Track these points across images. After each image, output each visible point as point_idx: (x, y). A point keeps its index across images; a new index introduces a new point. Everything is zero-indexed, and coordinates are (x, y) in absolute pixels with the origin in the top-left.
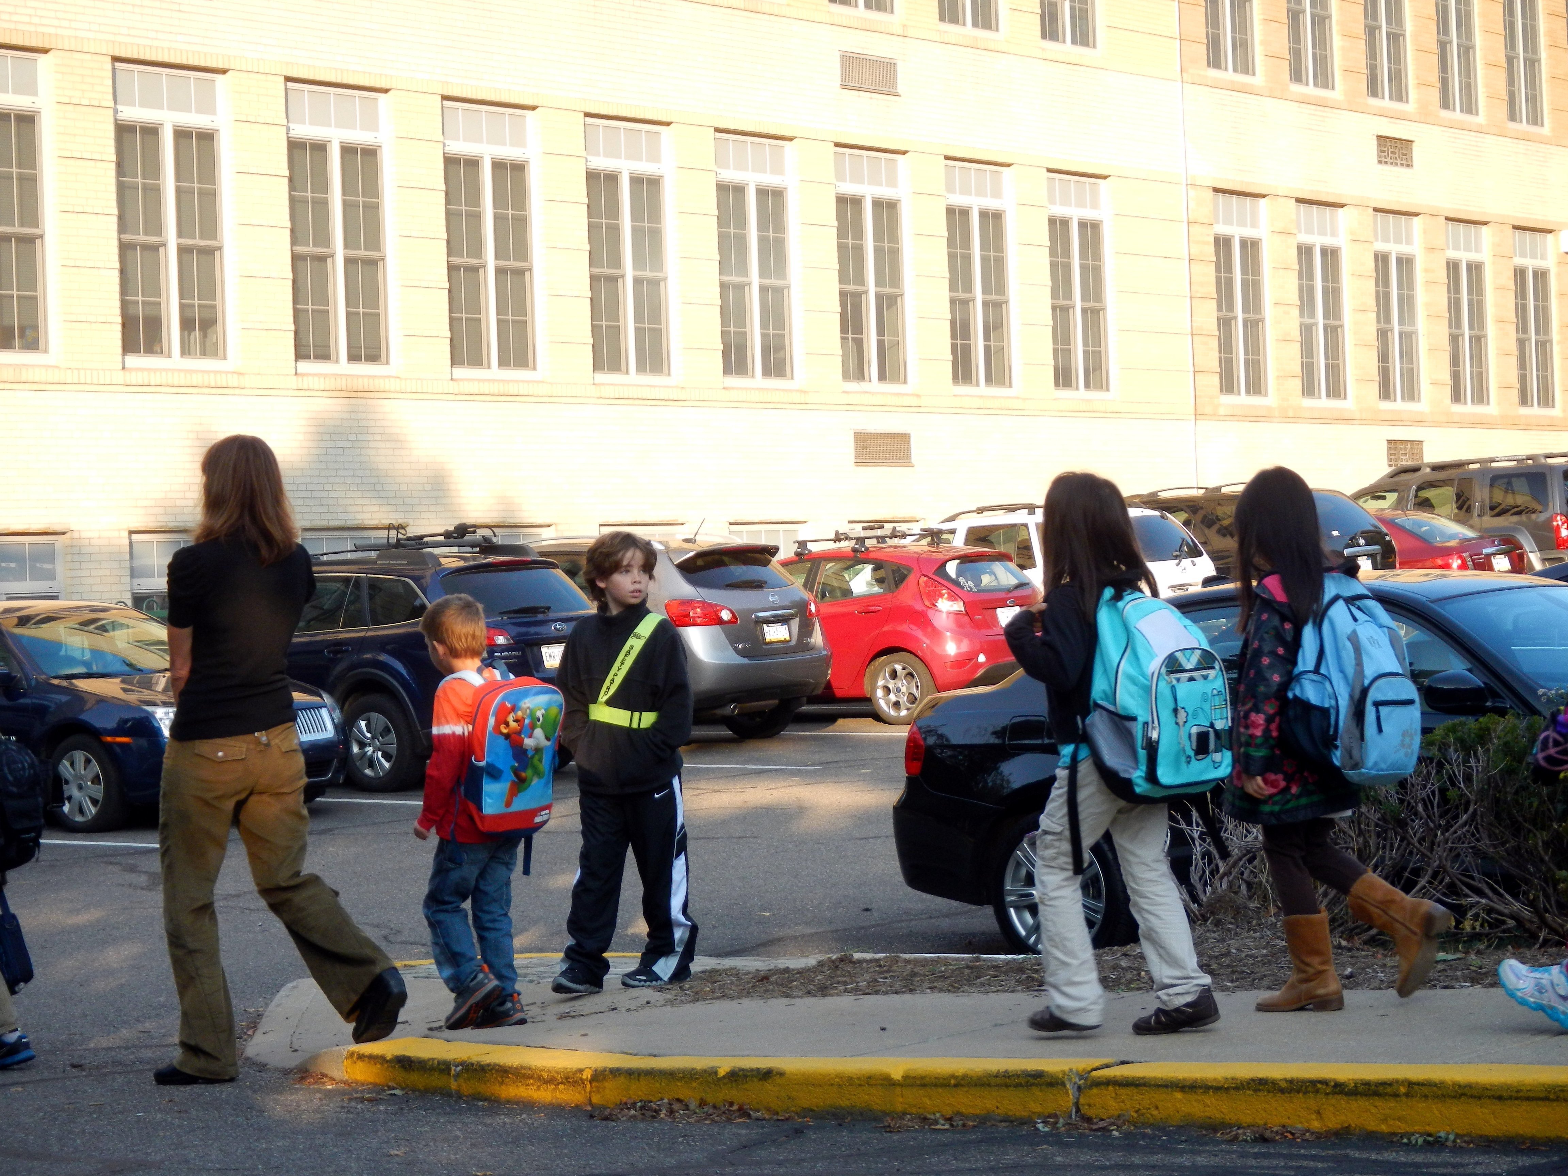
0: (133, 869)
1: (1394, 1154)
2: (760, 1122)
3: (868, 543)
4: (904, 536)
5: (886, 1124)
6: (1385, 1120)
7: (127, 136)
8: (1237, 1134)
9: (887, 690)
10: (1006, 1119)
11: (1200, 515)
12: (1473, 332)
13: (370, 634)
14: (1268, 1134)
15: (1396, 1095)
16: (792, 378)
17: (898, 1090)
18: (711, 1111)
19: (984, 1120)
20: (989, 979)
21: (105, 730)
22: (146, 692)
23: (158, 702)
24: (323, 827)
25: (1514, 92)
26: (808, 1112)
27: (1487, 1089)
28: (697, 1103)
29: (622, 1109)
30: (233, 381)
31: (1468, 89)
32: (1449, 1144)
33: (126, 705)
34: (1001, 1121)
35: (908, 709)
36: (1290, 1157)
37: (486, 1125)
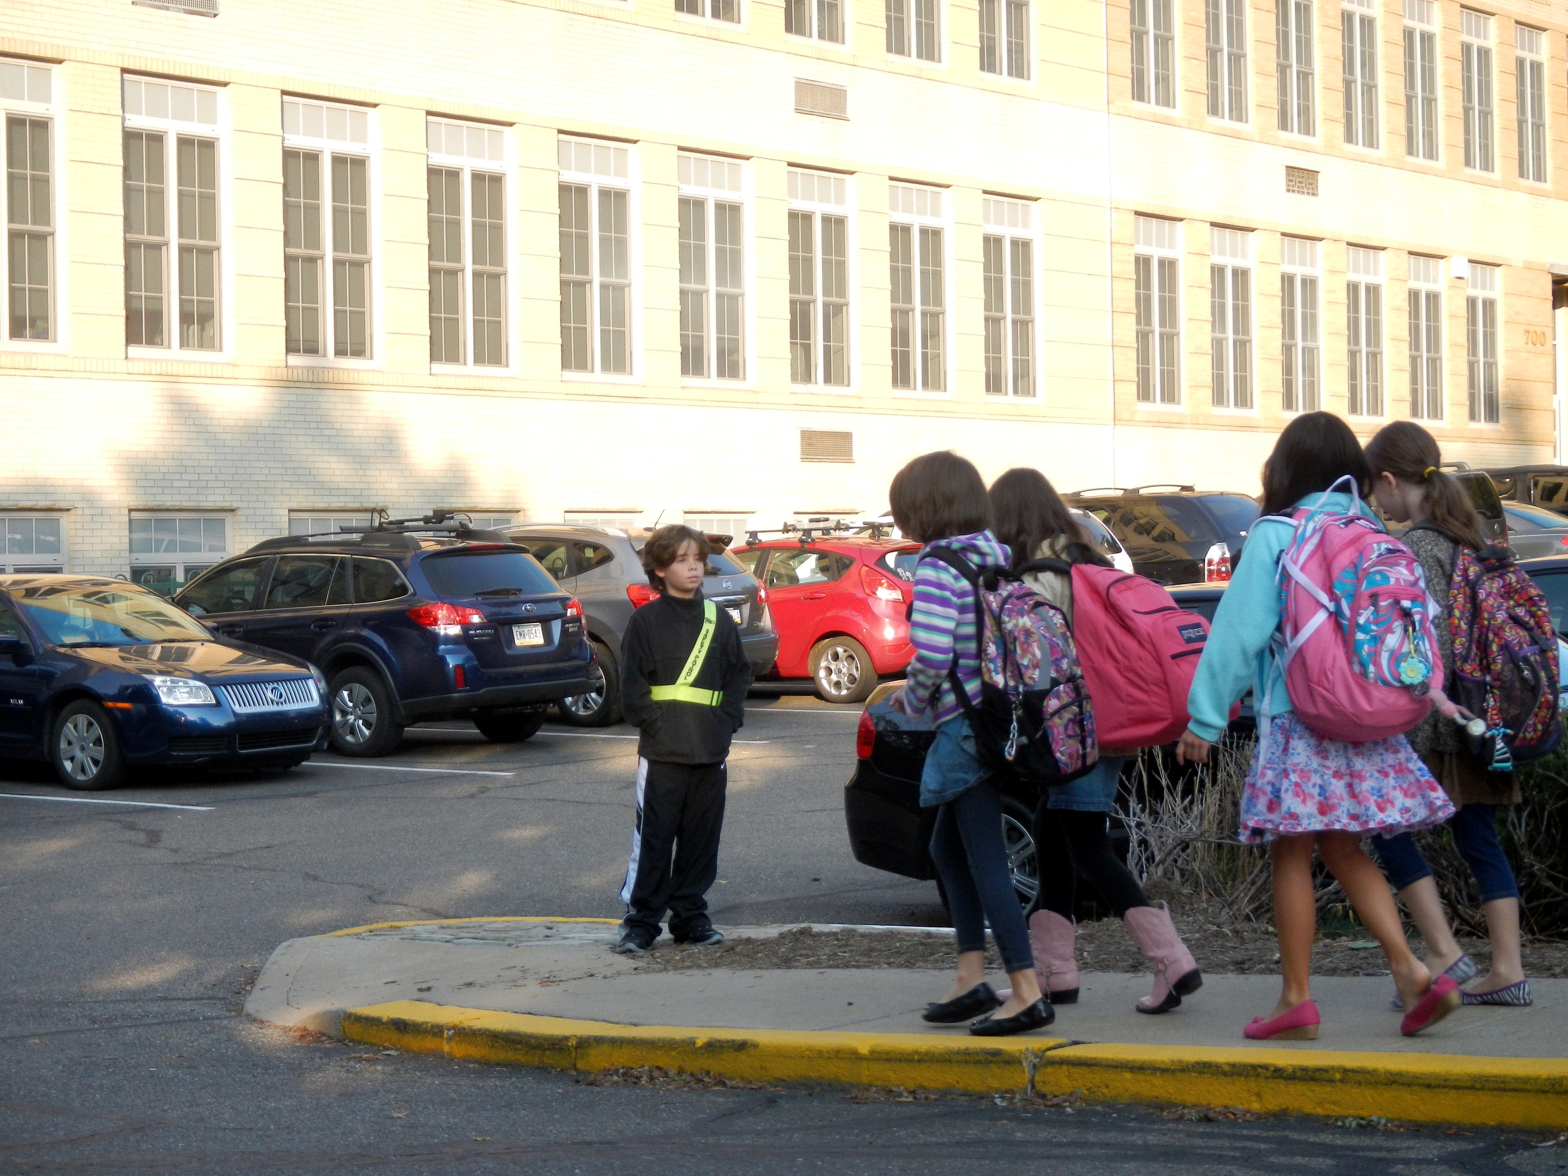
0: (132, 827)
1: (1330, 1136)
2: (734, 1091)
3: (816, 534)
4: (847, 528)
5: (853, 1095)
6: (1321, 1104)
7: (133, 142)
8: (1182, 1113)
9: (829, 671)
10: (966, 1094)
11: (1118, 515)
12: (1370, 349)
13: (353, 611)
14: (1211, 1114)
15: (1331, 1081)
16: (744, 379)
17: (865, 1064)
18: (689, 1079)
19: (944, 1094)
20: (942, 956)
21: (106, 695)
22: (144, 661)
23: (154, 670)
24: (308, 789)
25: (1412, 128)
26: (779, 1082)
27: (1417, 1077)
28: (676, 1071)
29: (605, 1075)
30: (228, 372)
31: (1370, 125)
32: (1381, 1127)
33: (127, 674)
34: (961, 1095)
35: (848, 689)
36: (1234, 1137)
37: (479, 1088)
